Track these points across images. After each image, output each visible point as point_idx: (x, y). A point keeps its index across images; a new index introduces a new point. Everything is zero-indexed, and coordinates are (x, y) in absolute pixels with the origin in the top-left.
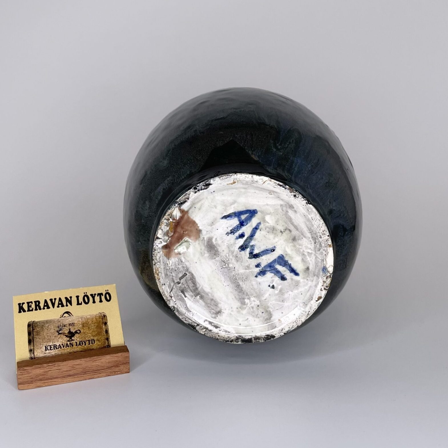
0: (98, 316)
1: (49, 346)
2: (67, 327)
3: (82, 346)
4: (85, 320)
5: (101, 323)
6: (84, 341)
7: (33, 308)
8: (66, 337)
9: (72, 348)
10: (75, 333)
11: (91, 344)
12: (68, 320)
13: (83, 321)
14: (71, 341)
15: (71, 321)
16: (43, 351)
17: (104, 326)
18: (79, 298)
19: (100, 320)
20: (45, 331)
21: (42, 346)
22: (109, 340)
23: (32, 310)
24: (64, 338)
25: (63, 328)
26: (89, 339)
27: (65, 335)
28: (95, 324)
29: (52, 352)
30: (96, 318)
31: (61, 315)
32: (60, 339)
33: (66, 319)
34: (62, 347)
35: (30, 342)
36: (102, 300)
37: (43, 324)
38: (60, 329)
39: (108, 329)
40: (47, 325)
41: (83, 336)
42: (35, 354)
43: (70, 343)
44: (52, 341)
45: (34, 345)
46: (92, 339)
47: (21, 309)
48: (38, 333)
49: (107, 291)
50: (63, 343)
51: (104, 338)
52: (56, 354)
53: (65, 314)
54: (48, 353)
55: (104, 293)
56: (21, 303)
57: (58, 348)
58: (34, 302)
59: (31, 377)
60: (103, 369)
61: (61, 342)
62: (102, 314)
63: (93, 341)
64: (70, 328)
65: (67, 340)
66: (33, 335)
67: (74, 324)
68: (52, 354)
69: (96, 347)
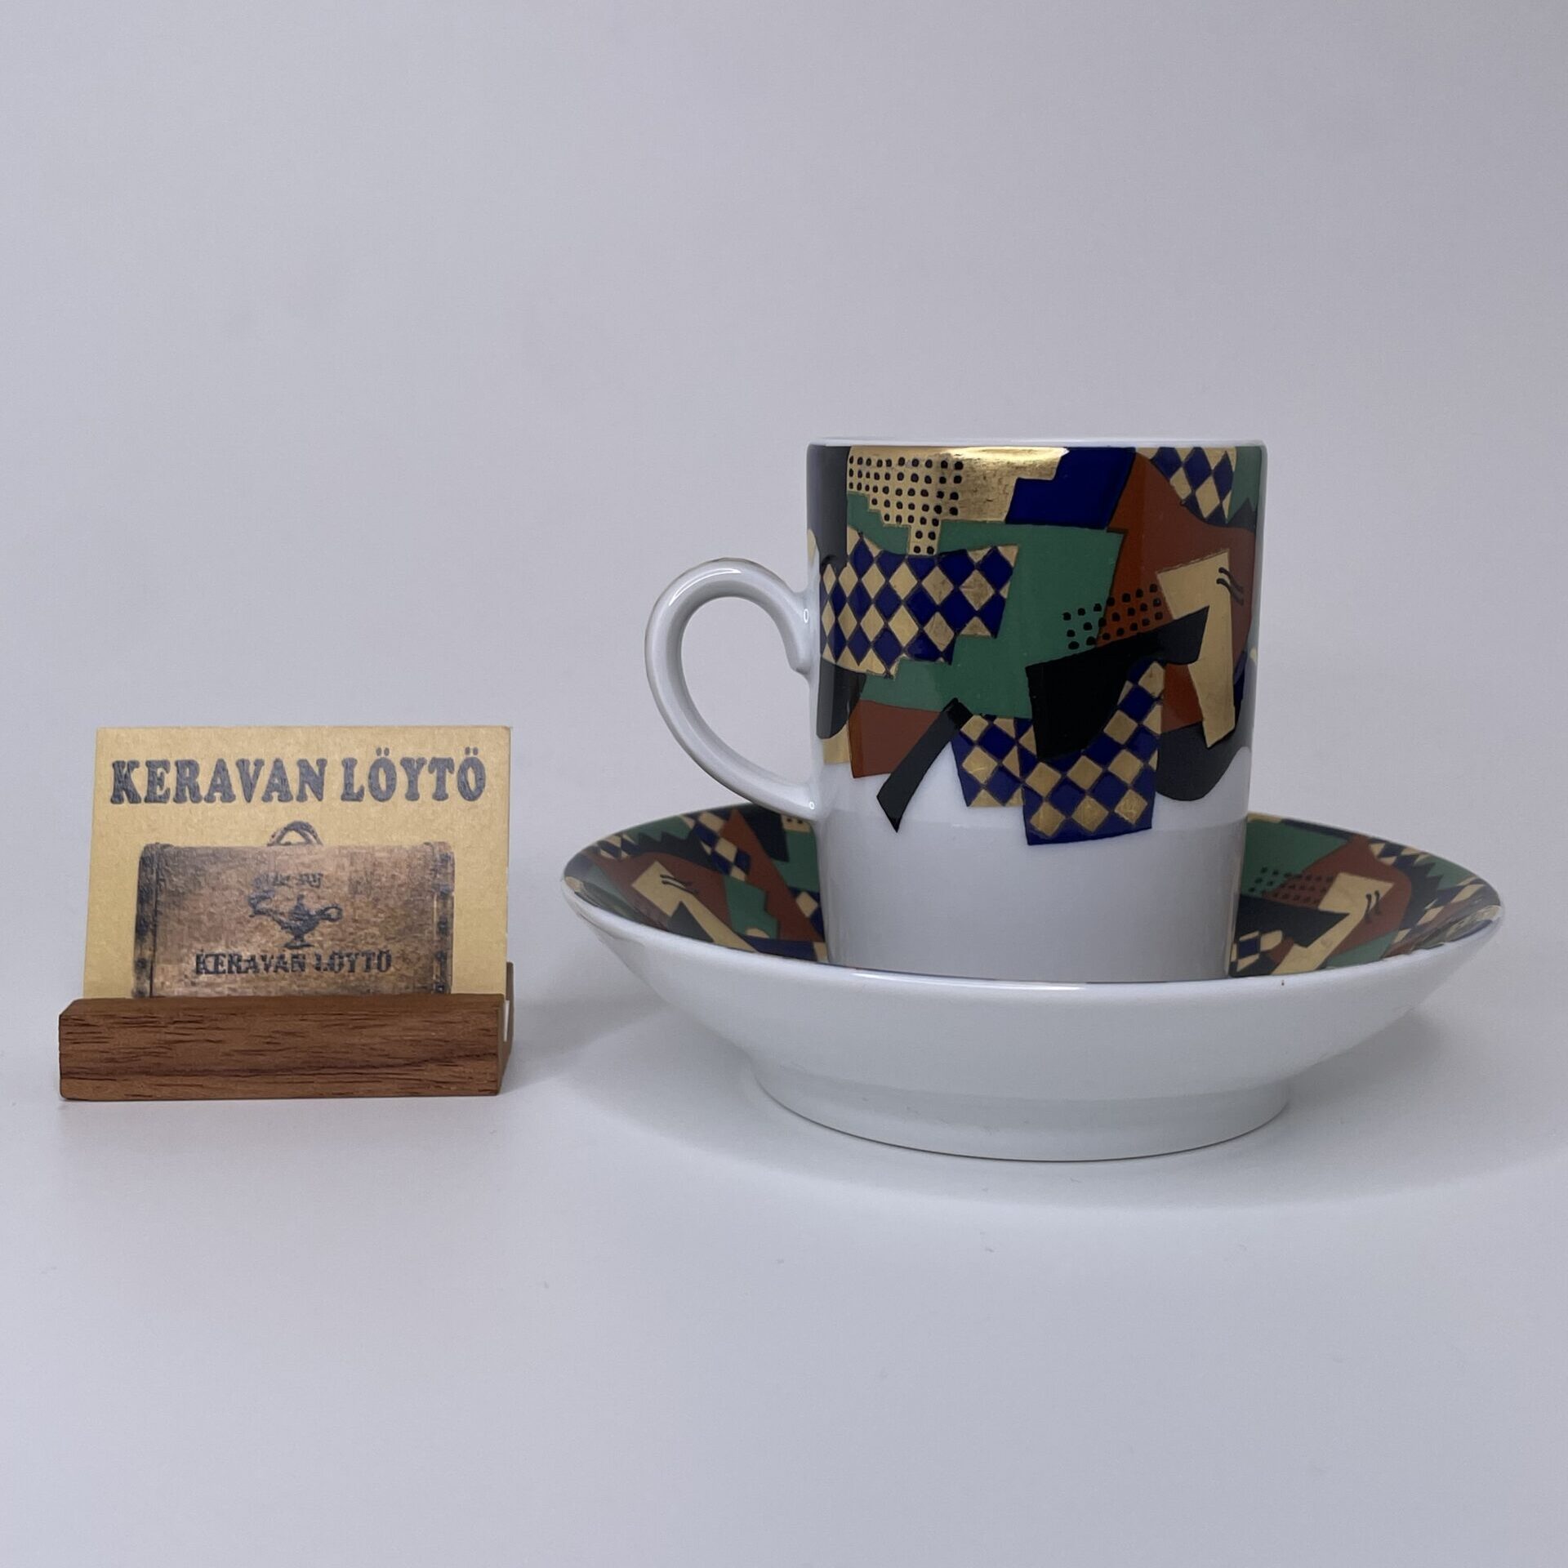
0: (420, 859)
1: (211, 955)
2: (290, 887)
3: (336, 972)
4: (366, 867)
5: (426, 891)
6: (348, 955)
7: (168, 791)
8: (282, 929)
9: (299, 976)
10: (317, 918)
11: (374, 971)
12: (295, 858)
13: (356, 871)
14: (297, 948)
15: (309, 866)
16: (187, 973)
17: (435, 902)
18: (356, 770)
19: (426, 874)
21: (187, 955)
22: (448, 961)
23: (163, 799)
24: (272, 932)
25: (274, 891)
26: (371, 948)
27: (280, 922)
28: (403, 889)
29: (219, 980)
30: (409, 866)
31: (273, 836)
32: (257, 933)
33: (292, 855)
34: (261, 966)
35: (145, 928)
36: (448, 790)
37: (200, 866)
38: (262, 894)
39: (452, 916)
41: (347, 935)
42: (157, 981)
43: (294, 957)
44: (223, 936)
45: (155, 946)
46: (381, 953)
47: (122, 790)
49: (471, 755)
51: (427, 953)
52: (234, 994)
53: (291, 830)
54: (203, 984)
55: (459, 759)
56: (123, 762)
57: (247, 969)
58: (176, 764)
59: (109, 1056)
60: (389, 1066)
61: (259, 946)
62: (437, 849)
63: (384, 959)
64: (301, 893)
65: (283, 943)
66: (157, 902)
67: (319, 879)
68: (219, 989)
69: (390, 986)
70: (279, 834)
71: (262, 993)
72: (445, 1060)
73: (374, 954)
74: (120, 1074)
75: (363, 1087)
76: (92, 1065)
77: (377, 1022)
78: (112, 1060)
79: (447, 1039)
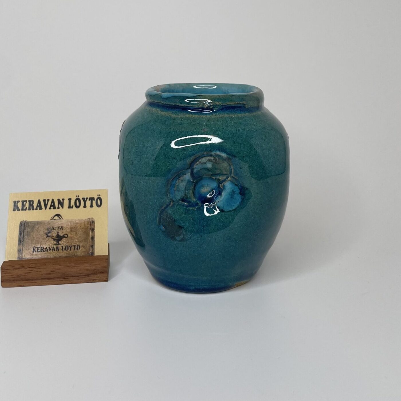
0: (86, 222)
1: (37, 247)
3: (67, 251)
4: (74, 224)
5: (88, 229)
6: (70, 246)
7: (26, 207)
10: (62, 237)
11: (76, 250)
13: (72, 226)
14: (57, 245)
15: (60, 225)
17: (91, 233)
18: (71, 201)
19: (88, 225)
20: (35, 232)
21: (31, 248)
22: (94, 247)
23: (25, 210)
24: (51, 241)
25: (52, 231)
26: (75, 244)
27: (53, 239)
29: (38, 254)
30: (84, 224)
31: (52, 218)
32: (48, 242)
33: (56, 222)
34: (49, 250)
35: (20, 241)
36: (93, 205)
37: (34, 226)
39: (95, 236)
40: (37, 227)
41: (69, 241)
42: (23, 254)
43: (56, 247)
44: (40, 243)
45: (23, 246)
46: (78, 245)
47: (16, 208)
48: (28, 234)
49: (99, 196)
50: (50, 246)
51: (89, 245)
52: (42, 257)
53: (56, 216)
54: (35, 255)
55: (96, 197)
56: (16, 201)
57: (45, 250)
58: (29, 201)
61: (48, 245)
62: (91, 219)
63: (78, 247)
64: (58, 231)
65: (54, 244)
66: (24, 235)
67: (63, 228)
68: (38, 256)
69: (80, 253)
71: (49, 257)
77: (78, 265)
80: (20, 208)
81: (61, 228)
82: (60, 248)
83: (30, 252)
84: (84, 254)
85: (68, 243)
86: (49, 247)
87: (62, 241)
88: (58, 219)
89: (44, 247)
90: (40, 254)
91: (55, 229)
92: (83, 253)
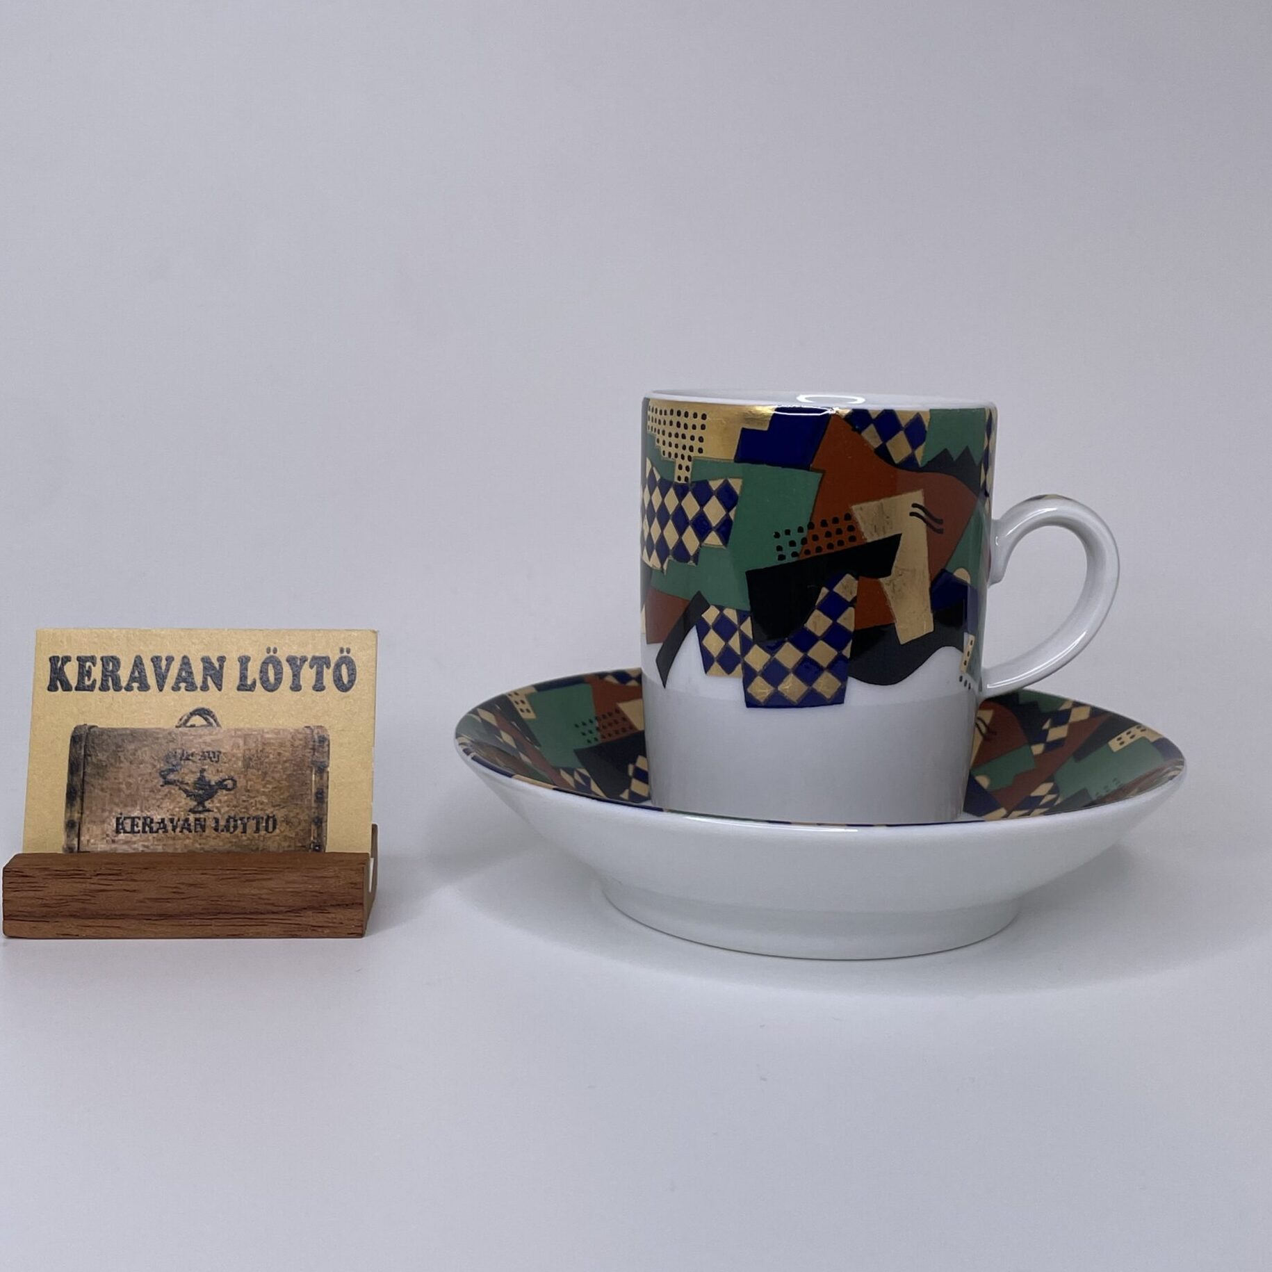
0: (301, 740)
1: (129, 818)
2: (194, 762)
3: (231, 833)
4: (257, 746)
5: (306, 765)
6: (241, 819)
7: (95, 681)
8: (187, 796)
9: (201, 835)
10: (216, 787)
11: (263, 832)
12: (200, 738)
13: (249, 750)
14: (200, 812)
15: (210, 745)
17: (314, 776)
18: (250, 666)
19: (306, 752)
20: (122, 765)
21: (108, 817)
22: (324, 825)
23: (91, 688)
24: (178, 799)
25: (180, 764)
26: (259, 813)
27: (186, 791)
28: (287, 765)
29: (134, 839)
30: (292, 745)
31: (181, 720)
32: (167, 800)
33: (196, 735)
34: (170, 828)
35: (74, 794)
36: (325, 683)
37: (120, 744)
38: (171, 767)
39: (327, 787)
40: (131, 747)
41: (241, 802)
42: (84, 839)
43: (197, 820)
44: (139, 802)
45: (82, 809)
46: (269, 817)
47: (57, 680)
48: (101, 769)
49: (345, 654)
50: (174, 815)
51: (307, 818)
52: (147, 850)
53: (195, 715)
54: (122, 842)
55: (334, 659)
56: (58, 657)
57: (158, 829)
58: (102, 659)
59: (44, 902)
60: (273, 913)
61: (168, 811)
62: (316, 731)
63: (271, 823)
64: (203, 767)
65: (188, 809)
66: (84, 773)
67: (218, 756)
68: (136, 846)
69: (276, 844)
70: (185, 718)
71: (170, 850)
72: (321, 908)
73: (262, 818)
74: (53, 916)
75: (253, 930)
76: (29, 909)
77: (265, 877)
78: (45, 906)
79: (321, 891)
80: (73, 679)
81: (213, 756)
82: (208, 823)
83: (108, 833)
84: (289, 846)
85: (237, 809)
86: (170, 817)
87: (216, 801)
88: (202, 726)
89: (154, 817)
90: (139, 841)
91: (190, 758)
92: (286, 844)
